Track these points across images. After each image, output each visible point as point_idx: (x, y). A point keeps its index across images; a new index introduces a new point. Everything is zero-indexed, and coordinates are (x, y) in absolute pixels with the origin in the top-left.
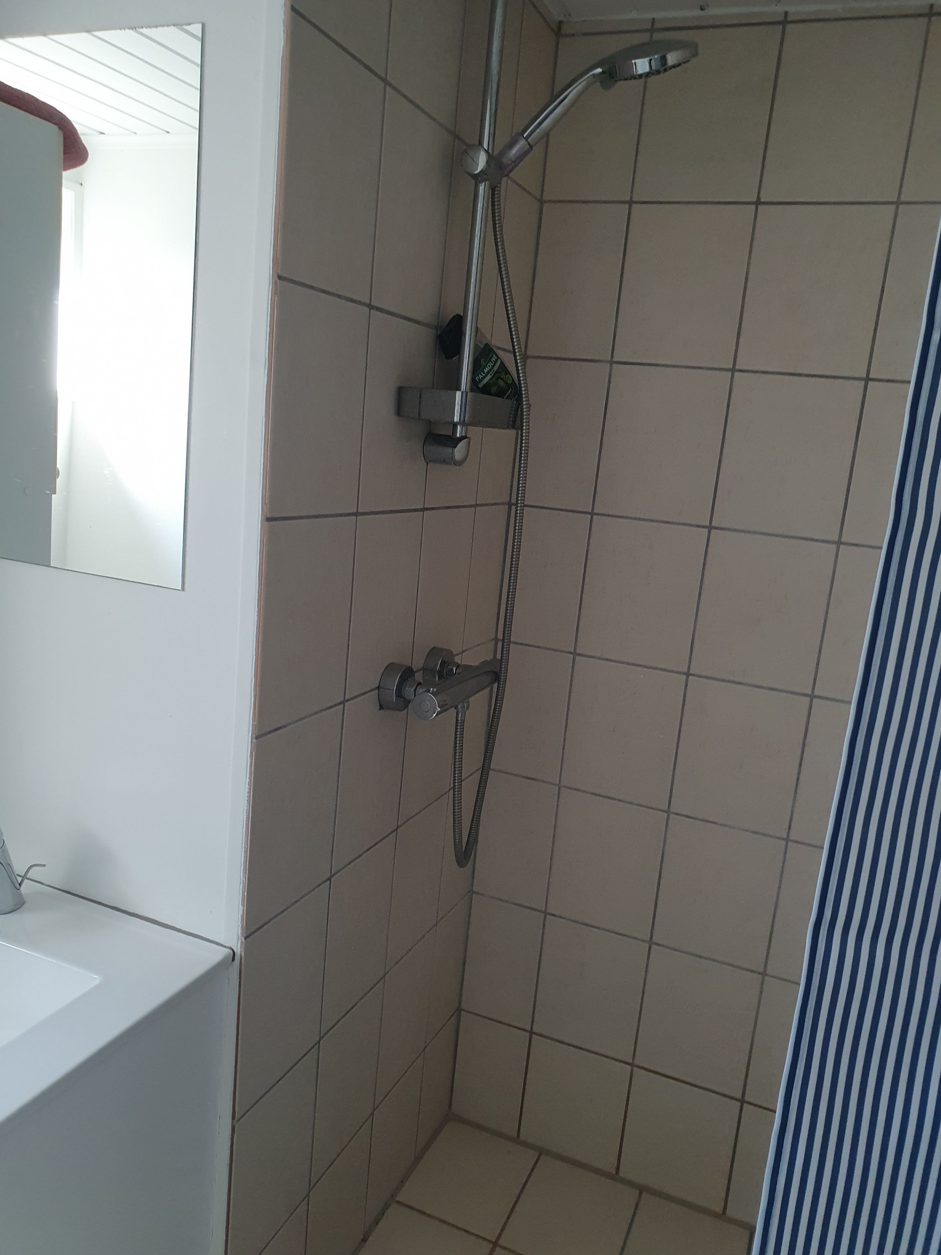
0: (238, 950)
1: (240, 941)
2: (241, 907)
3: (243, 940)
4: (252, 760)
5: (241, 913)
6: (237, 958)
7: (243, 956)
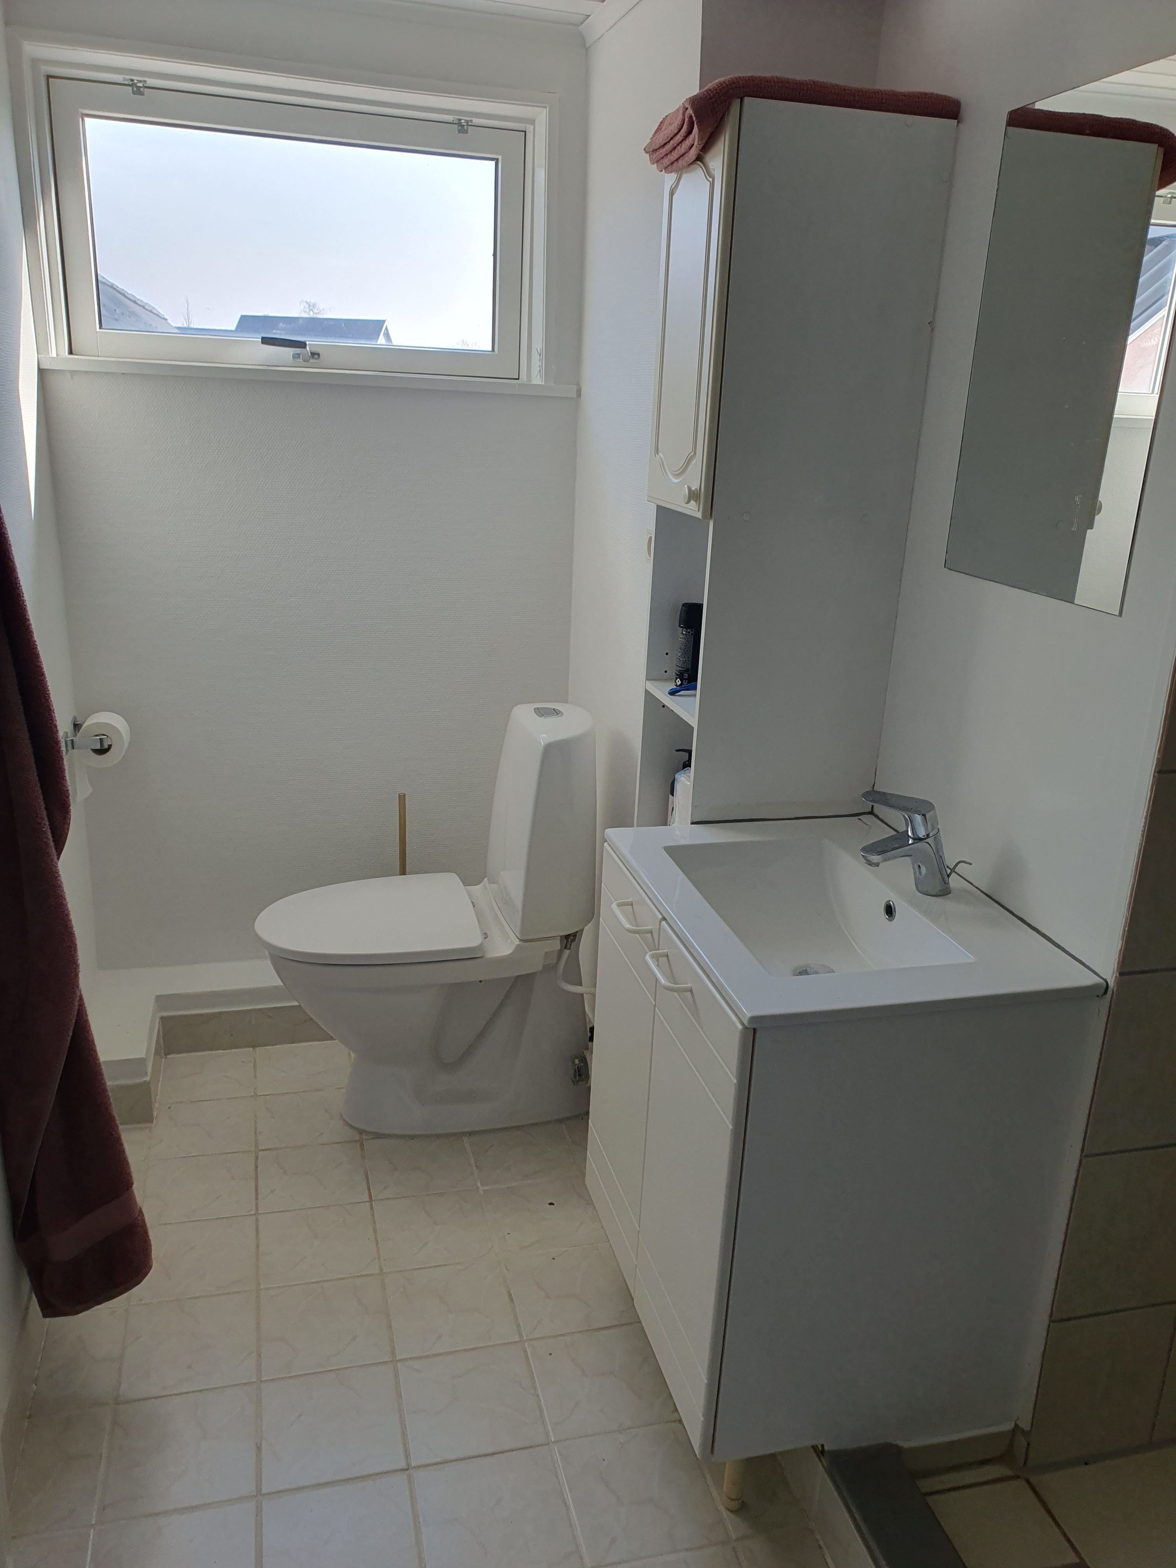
0: (1111, 984)
1: (1114, 975)
2: (1121, 942)
3: (1118, 975)
4: (1151, 793)
5: (1119, 947)
6: (1110, 991)
7: (1115, 991)
